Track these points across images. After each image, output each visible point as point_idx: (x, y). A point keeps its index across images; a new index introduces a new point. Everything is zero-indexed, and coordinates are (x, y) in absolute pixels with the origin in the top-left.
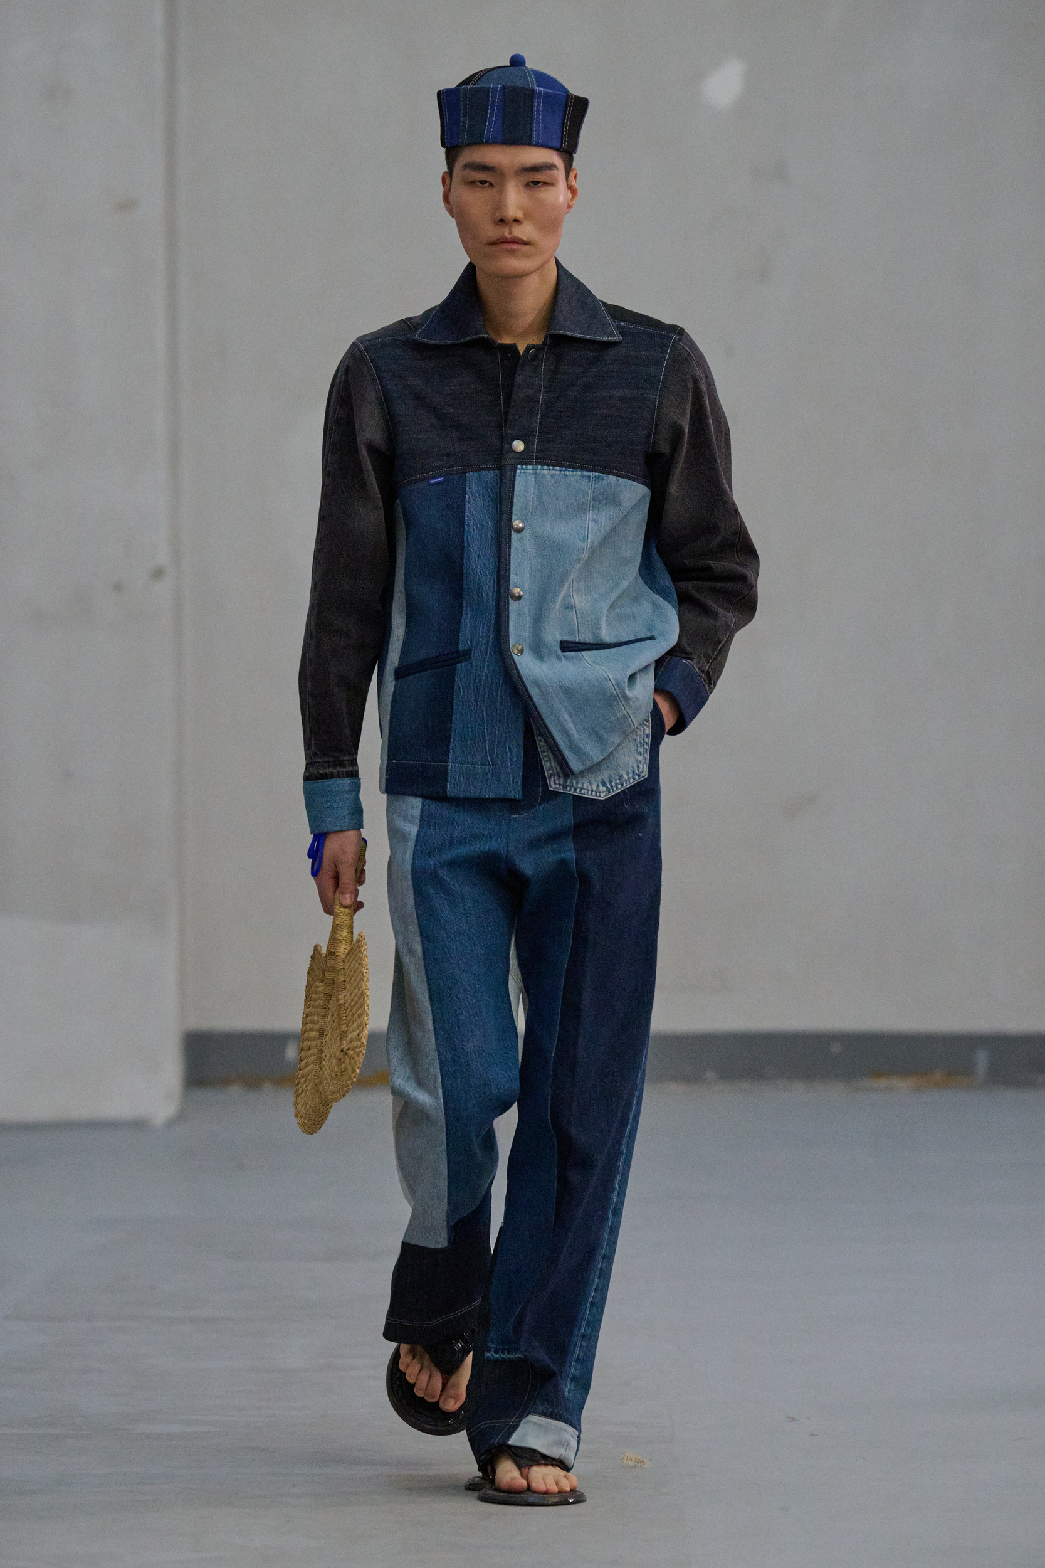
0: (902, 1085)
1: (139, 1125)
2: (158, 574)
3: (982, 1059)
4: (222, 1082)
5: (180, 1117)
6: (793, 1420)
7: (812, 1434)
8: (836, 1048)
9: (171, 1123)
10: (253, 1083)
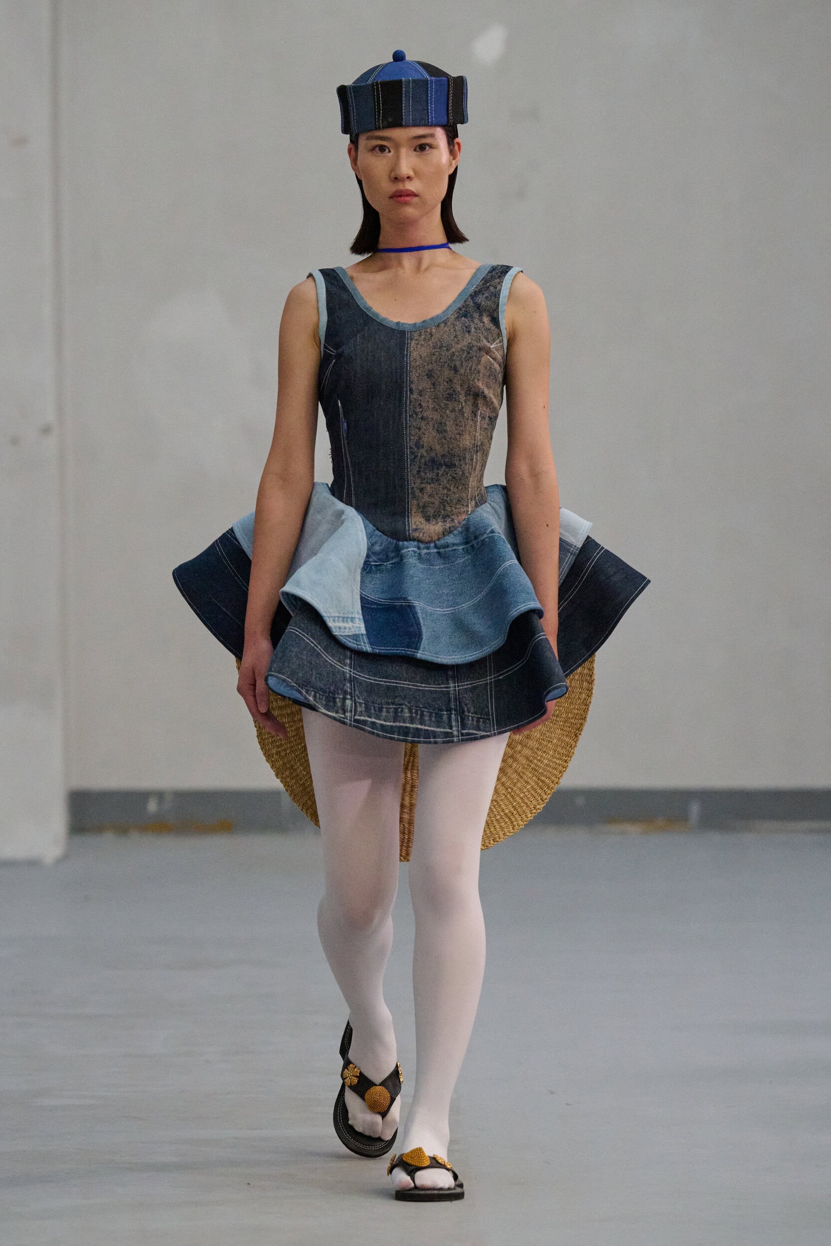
0: (633, 830)
1: (33, 863)
2: (46, 430)
3: (695, 809)
4: (99, 829)
5: (65, 857)
6: (552, 1093)
7: (568, 1104)
8: (580, 801)
9: (59, 861)
10: (122, 830)
